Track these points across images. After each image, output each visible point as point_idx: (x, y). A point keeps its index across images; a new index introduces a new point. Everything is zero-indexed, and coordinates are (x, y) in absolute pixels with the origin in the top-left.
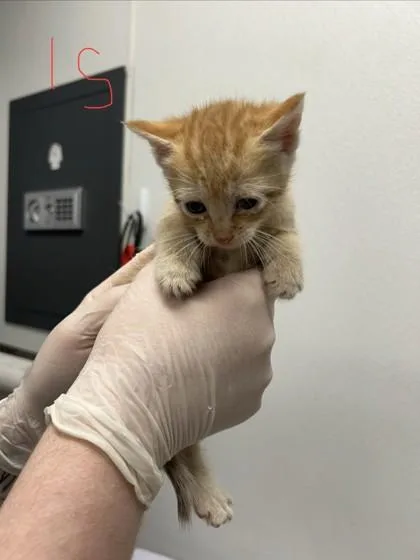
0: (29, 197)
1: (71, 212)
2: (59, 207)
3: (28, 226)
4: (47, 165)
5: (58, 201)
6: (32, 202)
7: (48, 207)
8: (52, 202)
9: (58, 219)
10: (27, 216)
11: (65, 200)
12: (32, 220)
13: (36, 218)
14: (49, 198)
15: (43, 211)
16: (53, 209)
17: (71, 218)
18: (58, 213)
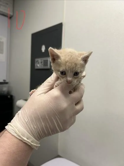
0: (36, 60)
1: (47, 64)
2: (44, 62)
3: (36, 68)
4: (41, 51)
5: (44, 61)
6: (37, 61)
7: (41, 62)
8: (43, 61)
9: (44, 66)
10: (36, 65)
11: (46, 61)
12: (37, 66)
13: (38, 65)
14: (41, 60)
15: (40, 64)
16: (43, 63)
17: (47, 66)
18: (44, 64)
